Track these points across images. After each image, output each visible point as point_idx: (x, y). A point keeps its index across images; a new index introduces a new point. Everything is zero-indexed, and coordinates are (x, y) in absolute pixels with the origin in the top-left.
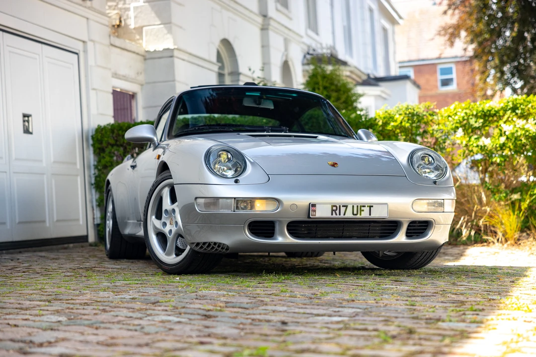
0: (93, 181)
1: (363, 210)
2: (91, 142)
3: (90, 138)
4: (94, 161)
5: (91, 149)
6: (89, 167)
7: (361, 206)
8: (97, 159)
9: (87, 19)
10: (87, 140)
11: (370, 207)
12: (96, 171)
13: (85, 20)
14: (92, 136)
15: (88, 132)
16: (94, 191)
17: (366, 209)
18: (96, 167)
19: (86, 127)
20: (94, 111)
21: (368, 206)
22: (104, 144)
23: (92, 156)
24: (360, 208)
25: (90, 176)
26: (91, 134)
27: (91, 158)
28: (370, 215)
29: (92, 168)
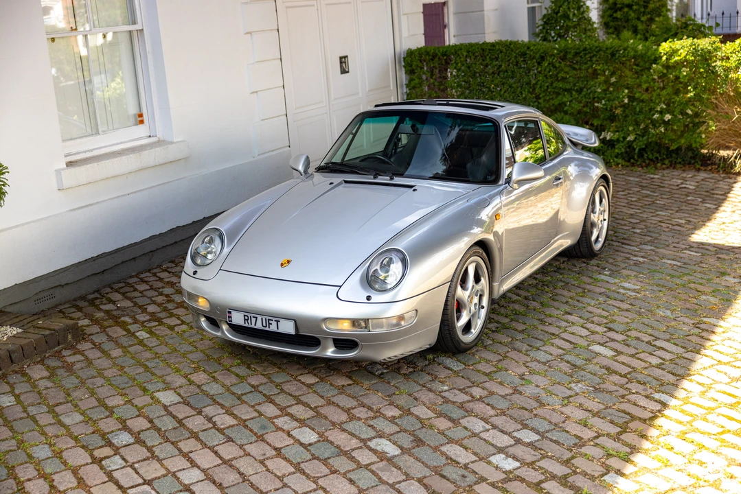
2: (403, 64)
3: (402, 59)
4: (406, 79)
6: (402, 86)
8: (408, 78)
10: (400, 62)
14: (404, 58)
15: (400, 54)
18: (407, 86)
19: (398, 50)
20: (405, 34)
22: (414, 67)
23: (404, 76)
25: (402, 94)
26: (403, 56)
27: (403, 77)
29: (405, 86)
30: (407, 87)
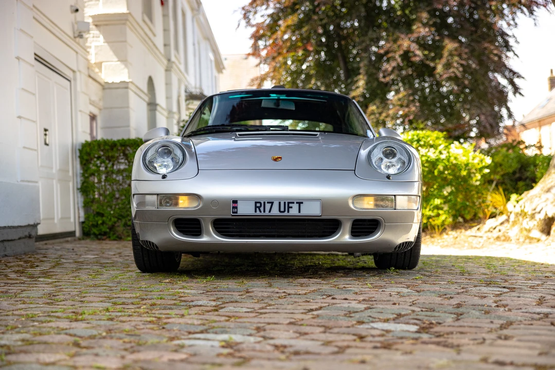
0: (79, 186)
1: (291, 207)
2: (78, 154)
5: (78, 160)
6: (77, 175)
7: (289, 203)
9: (77, 53)
11: (300, 203)
12: (82, 178)
13: (75, 53)
16: (80, 195)
17: (295, 206)
19: (74, 142)
21: (297, 203)
24: (288, 205)
25: (77, 182)
26: (78, 148)
28: (299, 212)
30: (81, 177)
